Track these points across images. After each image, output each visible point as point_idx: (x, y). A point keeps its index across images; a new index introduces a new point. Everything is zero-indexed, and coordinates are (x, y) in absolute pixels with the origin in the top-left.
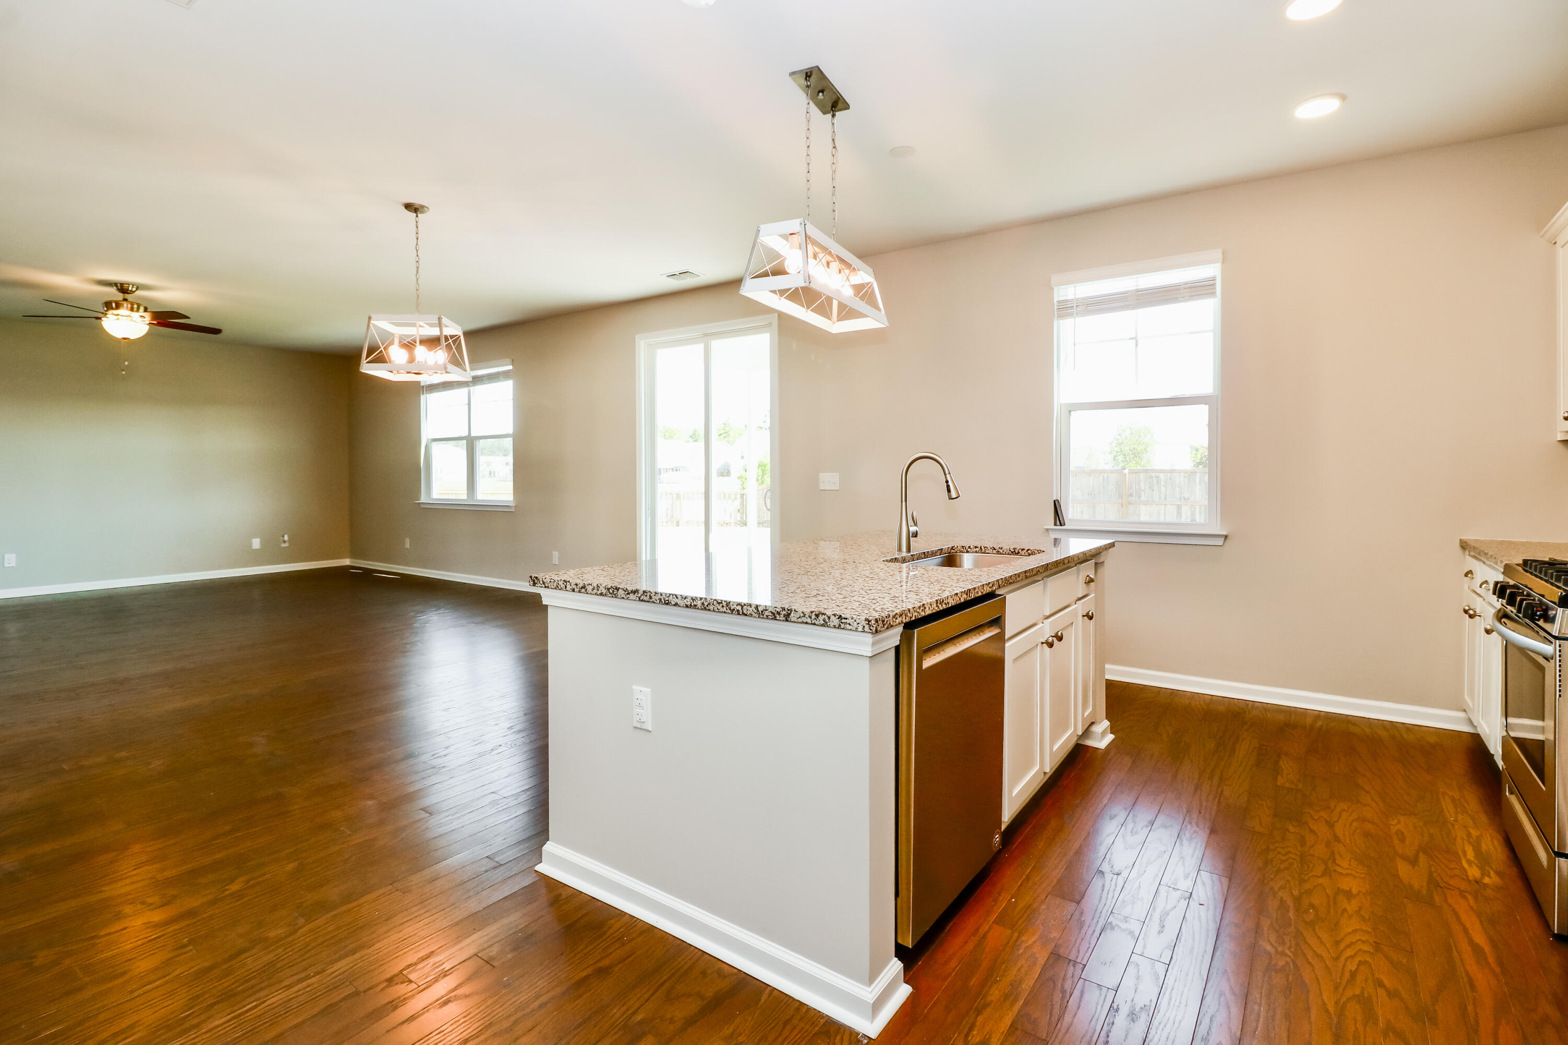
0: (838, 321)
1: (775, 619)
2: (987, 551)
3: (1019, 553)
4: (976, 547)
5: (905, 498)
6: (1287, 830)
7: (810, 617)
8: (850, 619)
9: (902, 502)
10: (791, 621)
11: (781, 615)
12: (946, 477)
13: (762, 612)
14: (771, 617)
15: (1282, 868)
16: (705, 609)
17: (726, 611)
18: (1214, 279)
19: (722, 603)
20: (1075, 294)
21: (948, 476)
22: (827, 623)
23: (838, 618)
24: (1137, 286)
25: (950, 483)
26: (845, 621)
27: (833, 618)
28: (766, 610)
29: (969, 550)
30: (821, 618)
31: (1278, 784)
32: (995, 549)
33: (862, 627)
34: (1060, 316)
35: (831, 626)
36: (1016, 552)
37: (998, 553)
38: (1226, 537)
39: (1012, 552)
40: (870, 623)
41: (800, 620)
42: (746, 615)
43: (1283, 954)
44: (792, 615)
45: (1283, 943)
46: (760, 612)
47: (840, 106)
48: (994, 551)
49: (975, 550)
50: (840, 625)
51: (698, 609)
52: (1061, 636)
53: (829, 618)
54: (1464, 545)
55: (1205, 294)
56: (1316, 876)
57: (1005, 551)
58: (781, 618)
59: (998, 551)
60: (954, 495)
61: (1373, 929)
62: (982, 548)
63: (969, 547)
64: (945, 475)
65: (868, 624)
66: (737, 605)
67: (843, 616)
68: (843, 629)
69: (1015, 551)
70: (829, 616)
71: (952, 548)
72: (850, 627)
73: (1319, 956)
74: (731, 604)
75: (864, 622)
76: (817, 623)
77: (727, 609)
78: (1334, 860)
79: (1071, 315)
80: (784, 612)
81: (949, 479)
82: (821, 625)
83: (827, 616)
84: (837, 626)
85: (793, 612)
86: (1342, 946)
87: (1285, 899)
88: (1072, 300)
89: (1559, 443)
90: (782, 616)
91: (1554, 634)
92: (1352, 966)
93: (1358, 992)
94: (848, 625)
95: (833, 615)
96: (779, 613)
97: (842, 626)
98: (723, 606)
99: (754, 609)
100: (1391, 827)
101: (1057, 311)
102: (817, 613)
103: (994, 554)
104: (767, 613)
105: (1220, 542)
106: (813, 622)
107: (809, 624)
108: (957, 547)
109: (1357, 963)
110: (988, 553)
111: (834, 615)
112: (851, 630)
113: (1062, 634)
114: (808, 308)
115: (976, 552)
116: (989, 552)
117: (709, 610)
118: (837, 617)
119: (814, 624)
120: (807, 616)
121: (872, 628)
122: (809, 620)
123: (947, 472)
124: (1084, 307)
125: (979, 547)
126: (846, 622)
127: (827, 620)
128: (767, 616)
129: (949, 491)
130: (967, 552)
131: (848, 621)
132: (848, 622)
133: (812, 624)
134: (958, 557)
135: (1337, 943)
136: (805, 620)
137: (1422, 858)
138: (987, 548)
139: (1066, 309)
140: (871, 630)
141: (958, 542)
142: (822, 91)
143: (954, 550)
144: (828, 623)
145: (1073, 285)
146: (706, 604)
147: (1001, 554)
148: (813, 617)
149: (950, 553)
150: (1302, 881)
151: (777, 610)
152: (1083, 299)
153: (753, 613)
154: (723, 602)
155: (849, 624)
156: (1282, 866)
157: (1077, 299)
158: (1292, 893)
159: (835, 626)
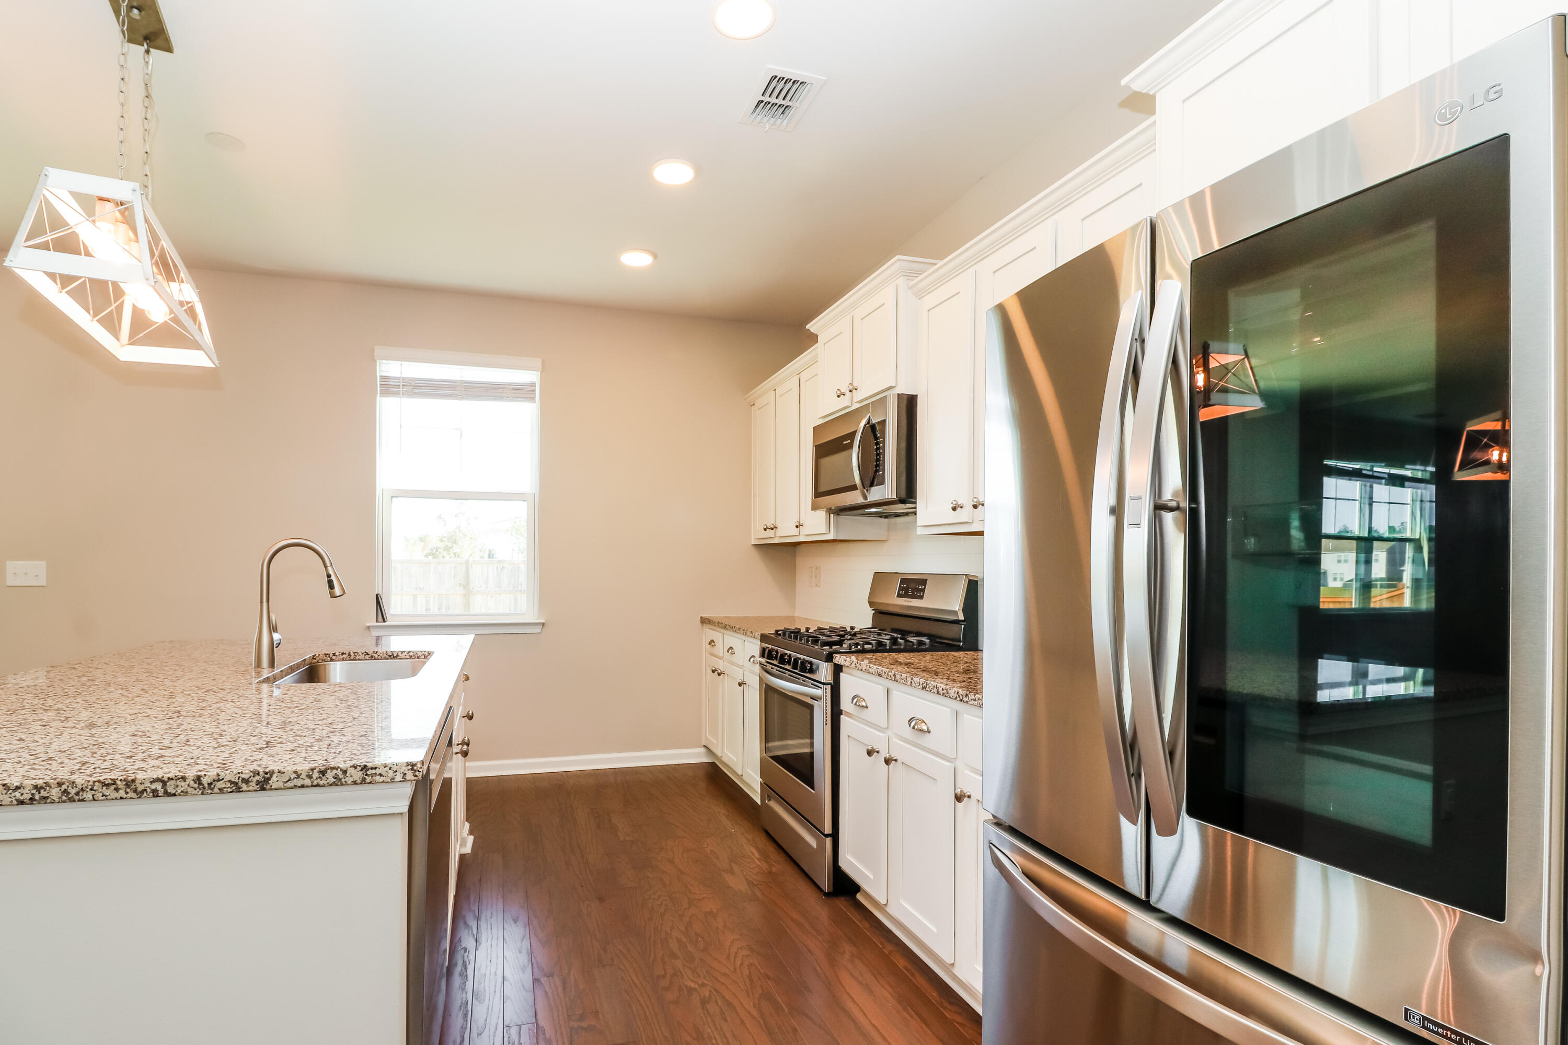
0: (128, 344)
1: (239, 790)
2: (357, 658)
3: (398, 656)
4: (343, 654)
5: (266, 595)
6: (648, 877)
7: (310, 777)
8: (382, 768)
9: (262, 602)
10: (271, 789)
11: (251, 784)
12: (327, 571)
13: (210, 784)
14: (229, 790)
15: (663, 911)
16: (72, 800)
17: (124, 796)
18: (533, 385)
19: (114, 783)
20: (401, 373)
21: (330, 569)
22: (341, 780)
23: (361, 770)
24: (462, 377)
25: (333, 578)
26: (374, 771)
27: (352, 771)
28: (219, 780)
29: (334, 657)
30: (330, 775)
31: (621, 839)
32: (368, 654)
33: (402, 775)
34: (384, 393)
35: (349, 782)
36: (395, 655)
37: (372, 658)
38: (543, 624)
39: (390, 656)
40: (415, 768)
41: (289, 784)
42: (174, 795)
43: (703, 985)
44: (274, 778)
45: (699, 976)
46: (206, 785)
47: (160, 42)
48: (367, 657)
49: (341, 657)
50: (364, 779)
51: (53, 802)
52: (468, 742)
53: (345, 772)
54: (704, 621)
55: (527, 398)
56: (686, 908)
57: (381, 655)
58: (251, 788)
59: (372, 656)
60: (337, 591)
61: (740, 935)
62: (352, 654)
63: (334, 654)
64: (326, 567)
65: (412, 769)
66: (151, 782)
67: (369, 765)
68: (371, 782)
69: (393, 655)
70: (345, 769)
71: (314, 657)
72: (382, 779)
73: (725, 974)
74: (137, 782)
75: (404, 768)
76: (321, 783)
77: (127, 793)
78: (690, 891)
79: (396, 394)
80: (257, 778)
81: (331, 572)
82: (331, 785)
83: (341, 770)
84: (359, 781)
85: (275, 776)
86: (732, 958)
87: (679, 937)
88: (398, 378)
89: (752, 547)
90: (253, 784)
91: (822, 681)
92: (746, 972)
93: (760, 991)
94: (379, 777)
95: (351, 767)
96: (246, 781)
97: (368, 779)
98: (117, 790)
99: (192, 783)
100: (706, 849)
101: (380, 387)
102: (322, 768)
103: (366, 660)
104: (220, 785)
105: (538, 629)
106: (315, 783)
107: (307, 787)
108: (319, 655)
109: (747, 968)
110: (359, 660)
111: (355, 767)
112: (383, 782)
113: (468, 739)
114: (95, 315)
115: (343, 659)
116: (360, 658)
117: (83, 800)
118: (359, 768)
119: (318, 785)
120: (303, 776)
121: (417, 773)
122: (307, 782)
123: (328, 564)
124: (411, 388)
125: (347, 653)
126: (375, 774)
127: (341, 776)
128: (219, 789)
129: (331, 586)
130: (332, 660)
131: (378, 771)
132: (378, 773)
133: (312, 786)
134: (322, 669)
135: (728, 957)
136: (299, 782)
137: (735, 867)
138: (358, 653)
139: (391, 387)
140: (416, 776)
141: (319, 650)
142: (139, 9)
143: (315, 659)
144: (343, 780)
145: (400, 362)
146: (73, 791)
147: (375, 659)
148: (316, 775)
149: (311, 663)
150: (681, 916)
151: (242, 776)
152: (410, 379)
153: (189, 790)
154: (118, 782)
155: (381, 775)
156: (662, 910)
157: (403, 379)
158: (680, 930)
159: (355, 783)
